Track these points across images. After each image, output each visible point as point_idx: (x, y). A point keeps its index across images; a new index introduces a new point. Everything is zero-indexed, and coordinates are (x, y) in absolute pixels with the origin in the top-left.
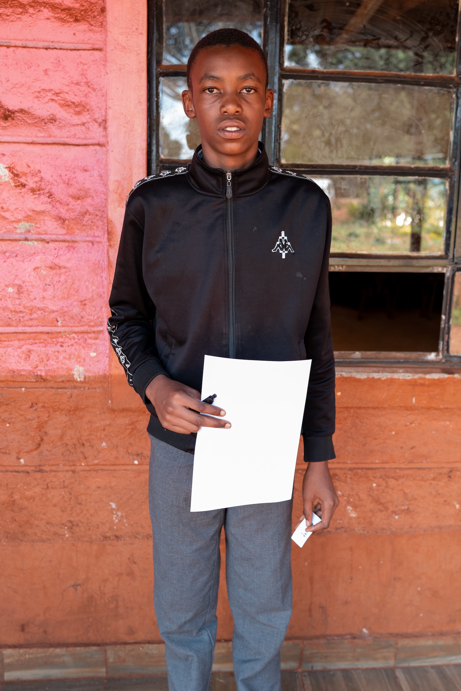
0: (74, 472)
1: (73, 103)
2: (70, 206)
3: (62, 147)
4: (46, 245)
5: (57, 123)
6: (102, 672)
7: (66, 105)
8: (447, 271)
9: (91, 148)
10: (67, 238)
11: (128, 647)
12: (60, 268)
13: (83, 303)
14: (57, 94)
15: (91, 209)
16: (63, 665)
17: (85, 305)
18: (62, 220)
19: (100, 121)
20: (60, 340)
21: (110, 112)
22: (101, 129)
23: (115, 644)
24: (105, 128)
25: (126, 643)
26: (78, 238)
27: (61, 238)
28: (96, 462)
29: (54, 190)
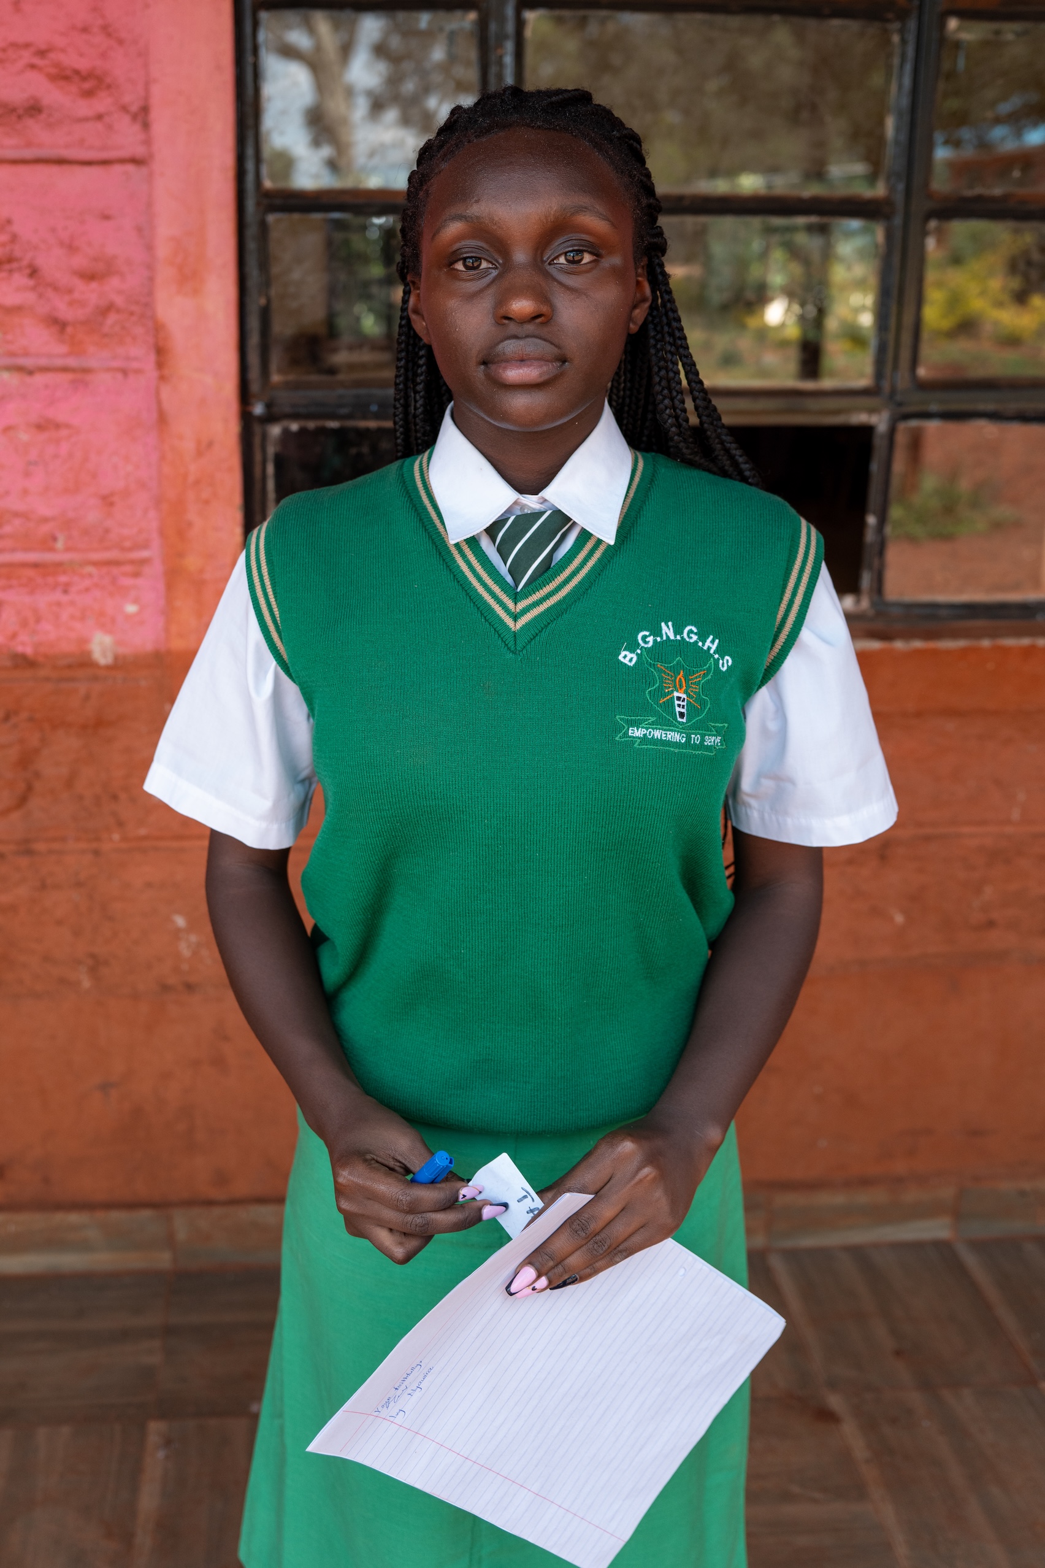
0: (96, 853)
1: (77, 72)
2: (76, 295)
3: (54, 170)
4: (28, 380)
5: (43, 116)
6: (163, 1260)
7: (62, 76)
8: (880, 421)
9: (118, 169)
10: (72, 362)
11: (217, 1211)
12: (58, 426)
13: (107, 501)
14: (42, 53)
15: (119, 301)
16: (85, 1246)
17: (111, 504)
18: (58, 324)
19: (134, 108)
20: (63, 579)
21: (156, 90)
22: (137, 127)
23: (189, 1203)
24: (146, 126)
25: (210, 1203)
26: (92, 363)
27: (59, 362)
28: (143, 832)
29: (41, 261)
